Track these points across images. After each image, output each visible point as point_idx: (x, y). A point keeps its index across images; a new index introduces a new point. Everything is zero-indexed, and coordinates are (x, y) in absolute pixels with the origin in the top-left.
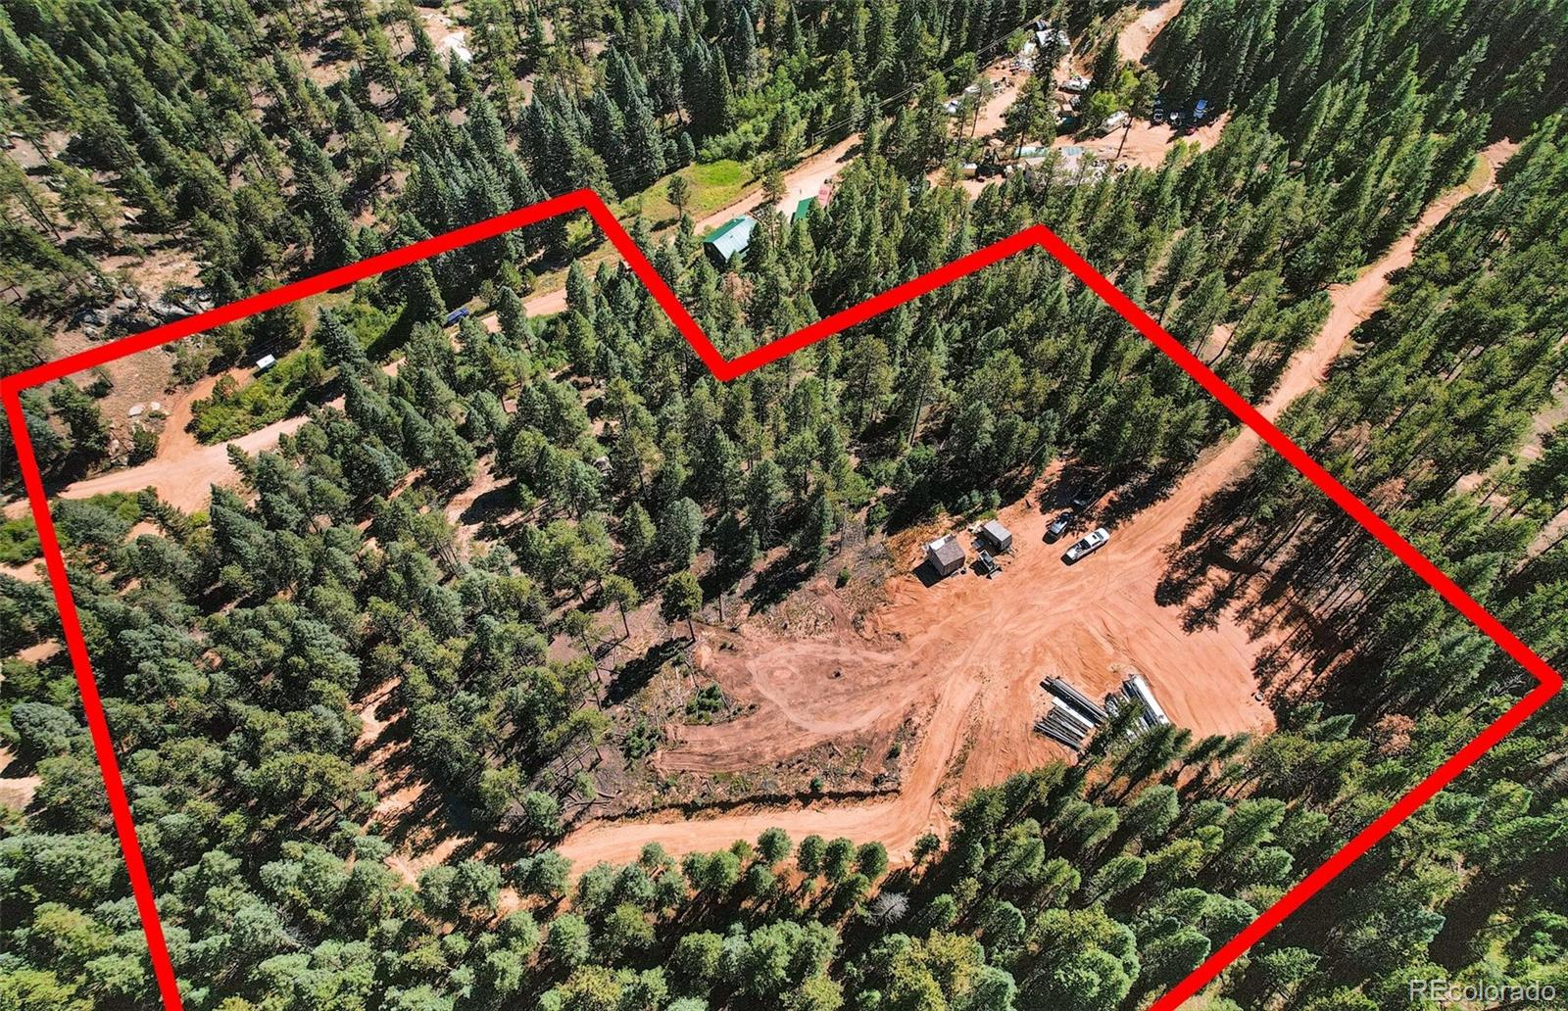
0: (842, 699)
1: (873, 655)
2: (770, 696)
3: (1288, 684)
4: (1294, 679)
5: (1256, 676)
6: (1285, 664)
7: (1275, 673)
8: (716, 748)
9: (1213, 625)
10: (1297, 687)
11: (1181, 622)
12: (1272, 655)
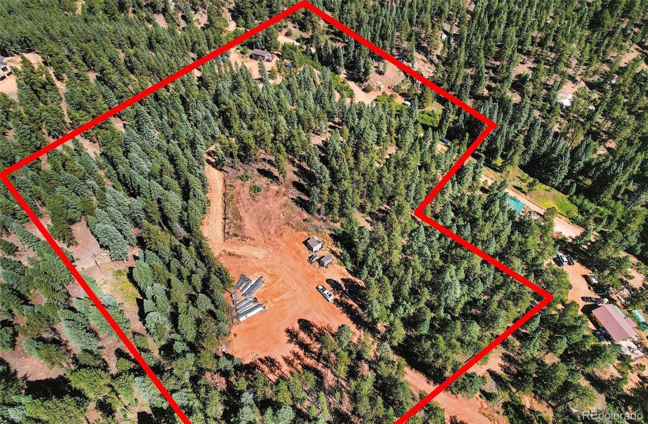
0: (257, 221)
1: (273, 229)
2: (258, 204)
3: (263, 371)
6: (272, 372)
7: (268, 366)
8: (242, 194)
11: (290, 328)
12: (276, 366)
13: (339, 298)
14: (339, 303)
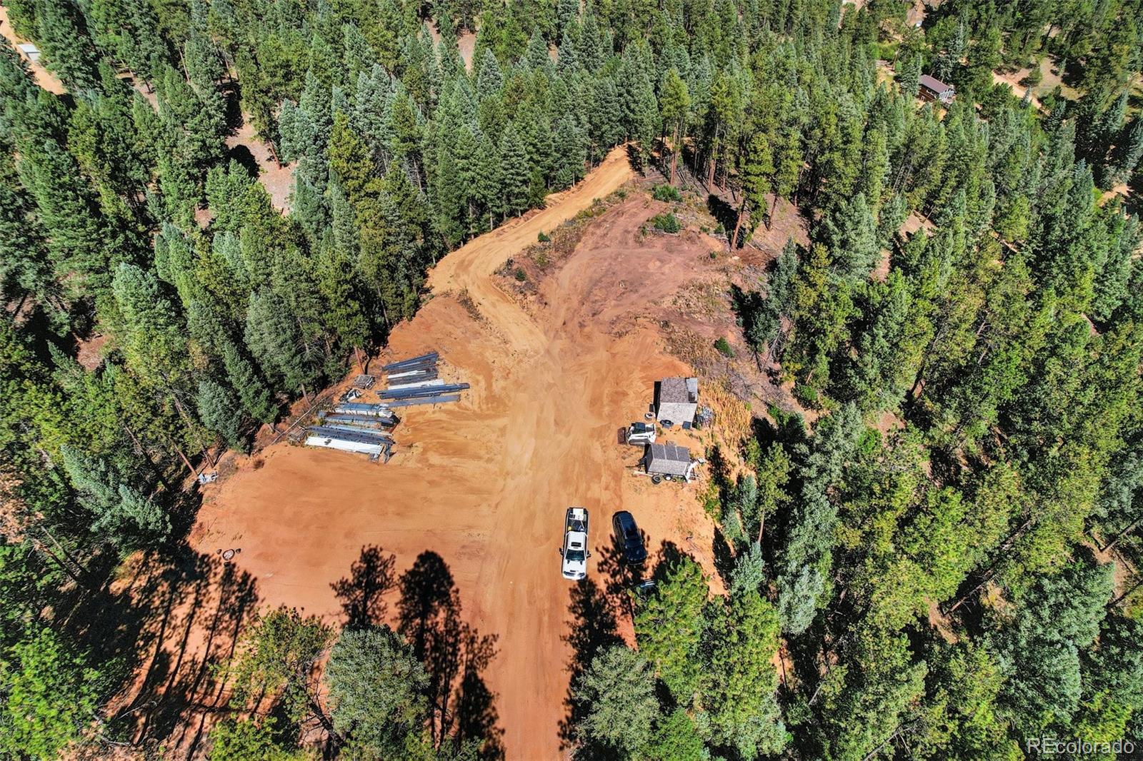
0: (597, 276)
1: (617, 312)
2: (638, 250)
3: (198, 604)
4: (191, 617)
5: (246, 576)
6: (214, 628)
7: (223, 601)
8: (625, 216)
9: (343, 589)
10: (181, 612)
11: (385, 555)
12: (239, 619)
13: (602, 586)
14: (586, 603)
